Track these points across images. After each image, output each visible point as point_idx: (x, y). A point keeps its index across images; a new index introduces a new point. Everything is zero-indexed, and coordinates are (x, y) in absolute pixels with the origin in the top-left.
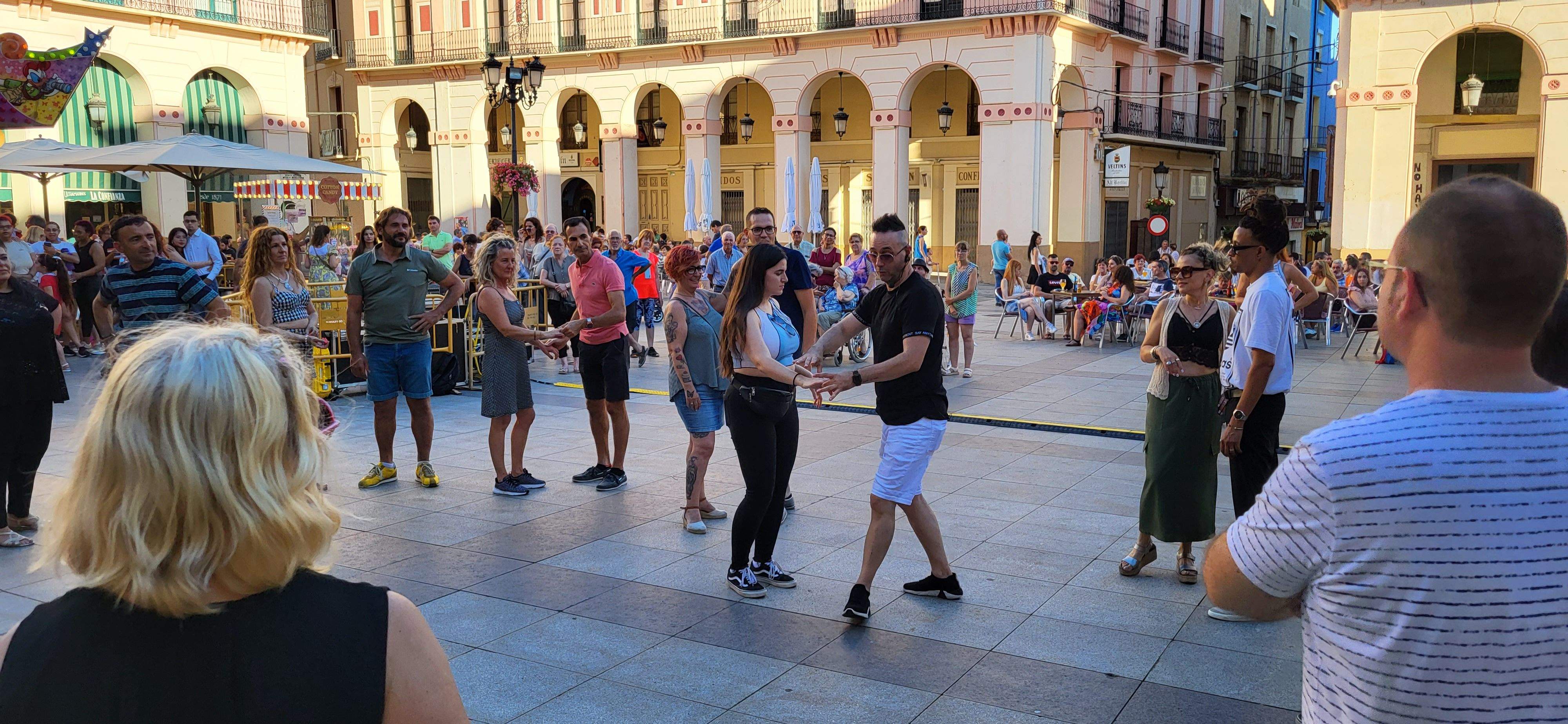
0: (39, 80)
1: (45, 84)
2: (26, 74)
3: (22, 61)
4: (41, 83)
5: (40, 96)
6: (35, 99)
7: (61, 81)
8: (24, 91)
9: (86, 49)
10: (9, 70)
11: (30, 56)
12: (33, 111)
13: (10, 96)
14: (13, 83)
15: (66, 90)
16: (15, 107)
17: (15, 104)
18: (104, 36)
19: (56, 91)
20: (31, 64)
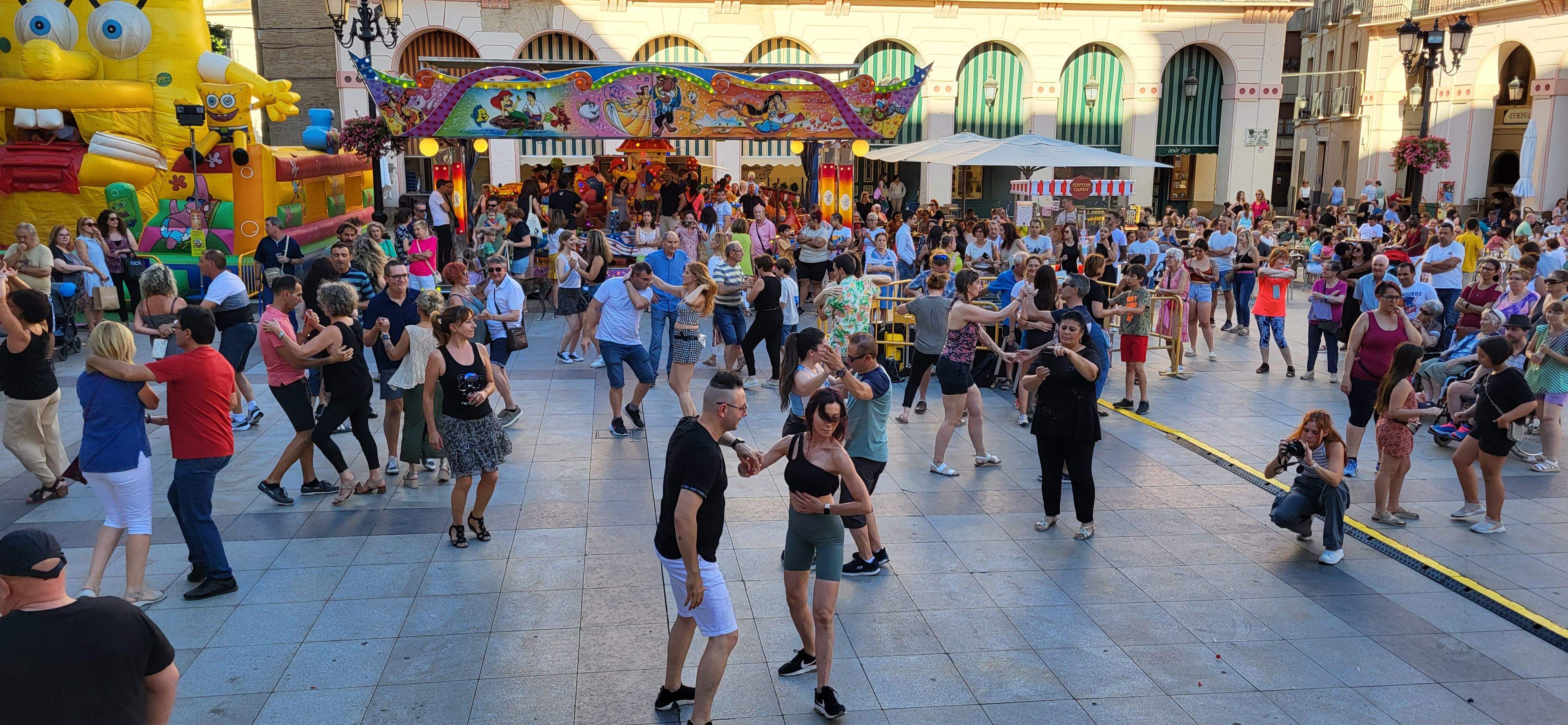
0: (884, 106)
1: (887, 110)
2: (874, 103)
3: (871, 94)
4: (885, 109)
5: (885, 118)
6: (881, 120)
7: (898, 106)
8: (874, 115)
9: (914, 81)
10: (863, 101)
11: (877, 89)
12: (880, 129)
13: (864, 120)
14: (866, 110)
15: (904, 112)
16: (868, 127)
17: (868, 125)
18: (925, 71)
19: (895, 113)
20: (878, 96)
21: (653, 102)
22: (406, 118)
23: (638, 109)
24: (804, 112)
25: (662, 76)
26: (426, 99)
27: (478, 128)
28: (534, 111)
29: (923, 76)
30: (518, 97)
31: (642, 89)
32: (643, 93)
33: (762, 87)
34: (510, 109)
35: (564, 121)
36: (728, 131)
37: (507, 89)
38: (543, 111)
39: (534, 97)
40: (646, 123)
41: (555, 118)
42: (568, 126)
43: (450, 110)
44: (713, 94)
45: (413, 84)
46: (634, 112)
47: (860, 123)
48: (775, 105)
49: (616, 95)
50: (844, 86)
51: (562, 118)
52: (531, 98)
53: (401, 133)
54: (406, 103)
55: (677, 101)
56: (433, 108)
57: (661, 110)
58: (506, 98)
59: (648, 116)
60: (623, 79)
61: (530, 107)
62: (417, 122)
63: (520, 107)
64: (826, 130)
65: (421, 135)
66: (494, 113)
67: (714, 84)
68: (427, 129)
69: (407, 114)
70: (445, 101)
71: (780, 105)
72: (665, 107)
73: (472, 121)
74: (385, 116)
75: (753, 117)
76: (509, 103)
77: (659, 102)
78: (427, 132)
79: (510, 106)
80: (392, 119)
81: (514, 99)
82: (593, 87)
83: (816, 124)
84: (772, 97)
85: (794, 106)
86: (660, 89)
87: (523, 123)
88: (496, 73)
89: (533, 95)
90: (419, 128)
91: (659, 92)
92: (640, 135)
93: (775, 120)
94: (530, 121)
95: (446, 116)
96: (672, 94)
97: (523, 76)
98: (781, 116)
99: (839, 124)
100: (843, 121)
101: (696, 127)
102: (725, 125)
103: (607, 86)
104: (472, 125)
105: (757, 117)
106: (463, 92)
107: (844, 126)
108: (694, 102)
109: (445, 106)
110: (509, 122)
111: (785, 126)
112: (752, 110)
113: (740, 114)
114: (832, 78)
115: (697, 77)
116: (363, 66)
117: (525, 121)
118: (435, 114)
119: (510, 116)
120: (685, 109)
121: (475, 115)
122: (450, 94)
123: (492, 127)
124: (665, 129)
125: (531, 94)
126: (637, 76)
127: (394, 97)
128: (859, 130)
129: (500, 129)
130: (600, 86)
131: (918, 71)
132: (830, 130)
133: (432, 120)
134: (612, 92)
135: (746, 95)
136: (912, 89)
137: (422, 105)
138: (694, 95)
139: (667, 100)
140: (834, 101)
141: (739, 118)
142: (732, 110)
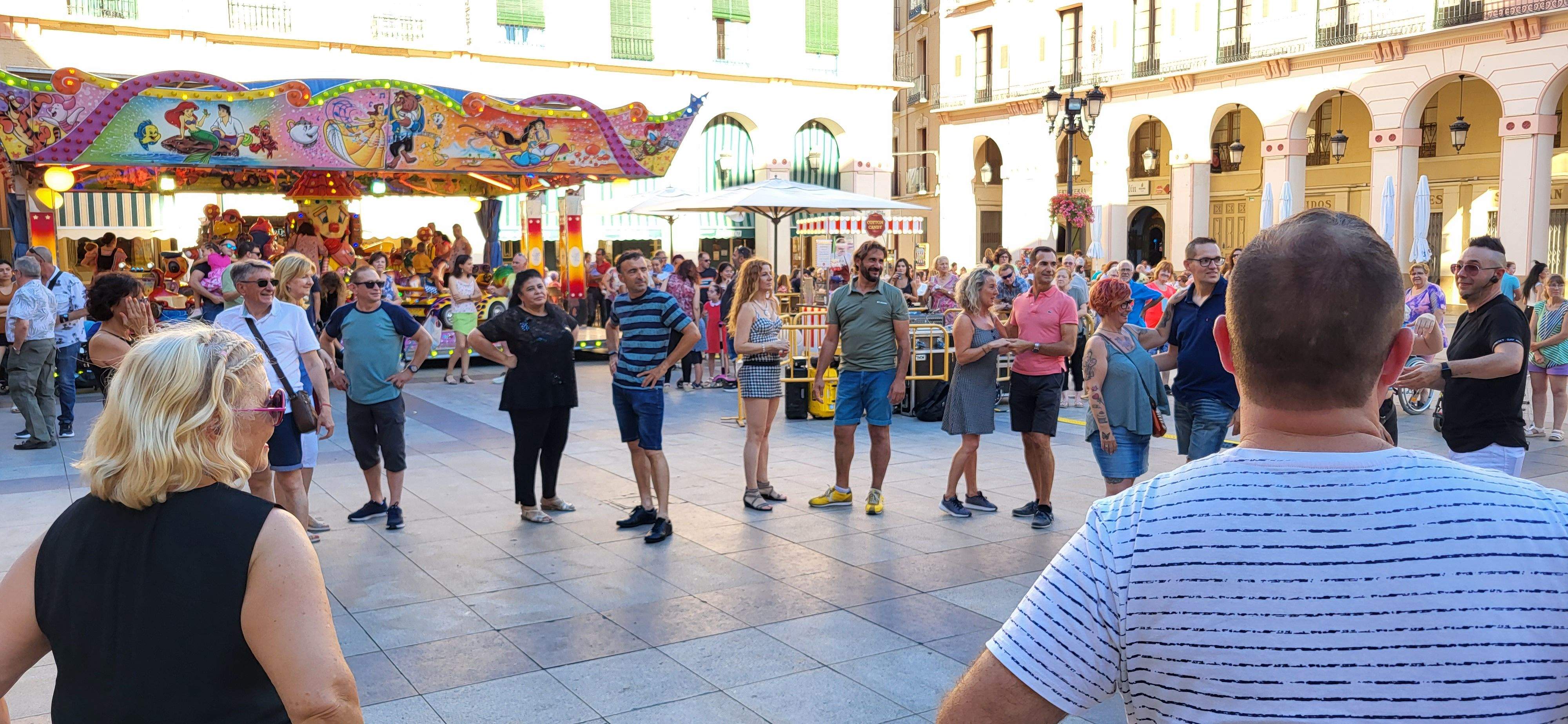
0: (656, 139)
1: (660, 142)
2: (646, 134)
3: (644, 124)
4: (657, 142)
5: (656, 152)
6: (652, 154)
7: (671, 139)
8: (645, 148)
9: (689, 110)
10: (634, 132)
11: (650, 119)
12: (650, 165)
13: (634, 154)
15: (675, 146)
16: (638, 163)
17: (638, 160)
18: (703, 99)
19: (667, 147)
20: (650, 127)
21: (388, 124)
22: (34, 135)
23: (368, 133)
24: (568, 143)
25: (403, 93)
26: (66, 109)
27: (143, 151)
28: (227, 130)
29: (699, 105)
30: (205, 111)
31: (376, 107)
32: (376, 113)
33: (524, 111)
34: (192, 127)
35: (268, 144)
36: (479, 163)
37: (190, 100)
38: (240, 131)
39: (229, 113)
40: (378, 151)
41: (256, 140)
42: (274, 152)
43: (104, 124)
44: (464, 118)
45: (50, 85)
46: (363, 137)
47: (630, 158)
48: (536, 133)
49: (342, 113)
50: (615, 113)
51: (266, 141)
52: (225, 113)
53: (23, 156)
54: (36, 114)
55: (419, 125)
56: (76, 122)
57: (398, 134)
58: (188, 112)
59: (381, 142)
60: (351, 94)
61: (222, 125)
62: (51, 141)
64: (592, 165)
65: (55, 160)
66: (169, 131)
67: (466, 105)
68: (66, 151)
69: (36, 129)
70: (97, 112)
71: (542, 134)
72: (404, 132)
73: (135, 141)
75: (511, 147)
76: (192, 119)
77: (396, 125)
78: (65, 156)
79: (194, 122)
80: (9, 136)
81: (199, 114)
82: (311, 102)
83: (582, 157)
84: (533, 124)
85: (558, 135)
86: (399, 108)
87: (210, 147)
88: (177, 78)
89: (228, 109)
90: (53, 150)
91: (397, 112)
92: (370, 165)
93: (536, 151)
94: (221, 143)
95: (96, 134)
96: (413, 115)
97: (215, 84)
98: (543, 146)
99: (606, 158)
100: (611, 154)
101: (440, 158)
102: (476, 156)
103: (329, 101)
104: (134, 147)
105: (515, 147)
106: (125, 101)
107: (612, 160)
108: (440, 126)
109: (96, 120)
110: (190, 144)
111: (547, 159)
112: (509, 139)
113: (495, 143)
115: (445, 96)
117: (214, 143)
118: (80, 130)
119: (192, 138)
121: (140, 134)
122: (106, 103)
123: (165, 151)
124: (402, 159)
125: (225, 108)
126: (370, 92)
127: (16, 105)
128: (628, 165)
129: (176, 153)
130: (320, 101)
131: (694, 100)
132: (596, 164)
133: (74, 139)
134: (336, 109)
135: (503, 120)
136: (686, 119)
137: (60, 117)
138: (441, 118)
139: (406, 122)
140: (603, 130)
141: (494, 147)
142: (486, 137)
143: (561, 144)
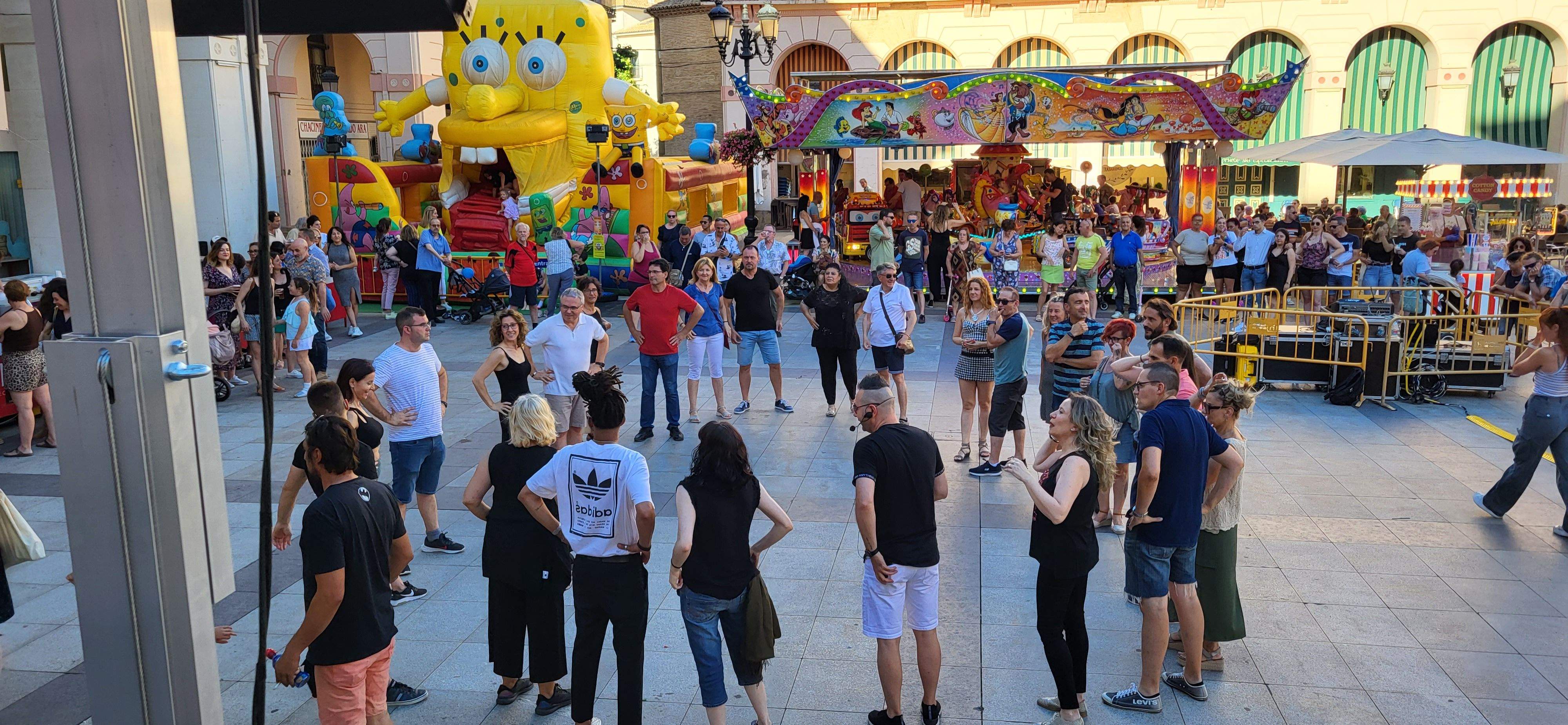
0: (1251, 105)
1: (1256, 108)
2: (1241, 102)
3: (1238, 92)
4: (1253, 107)
5: (1252, 117)
6: (1248, 119)
7: (1268, 105)
8: (1240, 115)
9: (1286, 77)
10: (1228, 100)
11: (1244, 88)
12: (1247, 128)
13: (1229, 120)
14: (1231, 109)
15: (1274, 111)
16: (1233, 127)
17: (1233, 125)
18: (1301, 65)
19: (1264, 112)
20: (1245, 94)
21: (1007, 108)
22: (776, 131)
23: (991, 116)
24: (1162, 114)
25: (1017, 83)
26: (794, 112)
27: (841, 138)
28: (892, 121)
29: (1297, 72)
30: (877, 108)
31: (997, 96)
32: (997, 100)
33: (1120, 90)
34: (869, 120)
35: (920, 129)
36: (1082, 135)
37: (867, 100)
38: (900, 120)
39: (893, 108)
40: (1000, 129)
41: (912, 126)
42: (926, 134)
43: (815, 122)
44: (1068, 99)
45: (783, 99)
46: (988, 119)
47: (1225, 124)
48: (1132, 108)
49: (971, 102)
50: (1208, 86)
51: (919, 127)
52: (890, 108)
53: (771, 145)
54: (777, 117)
55: (1031, 107)
56: (800, 121)
57: (1015, 116)
58: (866, 109)
59: (1002, 123)
60: (978, 87)
61: (888, 117)
62: (786, 134)
63: (879, 118)
64: (1187, 132)
65: (789, 146)
66: (855, 123)
67: (1069, 88)
68: (794, 140)
69: (777, 127)
70: (811, 114)
71: (1138, 108)
72: (1019, 114)
73: (834, 131)
74: (758, 130)
75: (1109, 120)
76: (869, 114)
77: (1013, 109)
78: (794, 143)
79: (870, 116)
80: (765, 132)
81: (873, 110)
82: (948, 96)
83: (1176, 126)
84: (1129, 100)
85: (1153, 108)
86: (1015, 95)
87: (882, 133)
88: (858, 86)
89: (892, 105)
90: (787, 140)
91: (1013, 99)
92: (994, 141)
93: (1132, 122)
94: (888, 130)
95: (811, 128)
96: (1026, 100)
97: (885, 88)
98: (1139, 118)
99: (1202, 125)
100: (1205, 121)
101: (1049, 132)
102: (1080, 130)
103: (962, 94)
104: (835, 136)
105: (1113, 120)
106: (827, 105)
107: (1207, 127)
108: (1048, 107)
109: (811, 119)
110: (869, 131)
111: (1143, 128)
112: (1108, 113)
113: (1095, 118)
114: (1196, 77)
115: (1052, 82)
116: (740, 84)
117: (883, 130)
118: (802, 126)
119: (870, 127)
120: (1039, 114)
121: (837, 127)
122: (816, 107)
123: (853, 137)
124: (1018, 134)
125: (890, 104)
126: (992, 84)
127: (766, 112)
128: (1223, 131)
129: (859, 138)
130: (955, 95)
131: (1291, 66)
132: (1191, 131)
133: (798, 132)
134: (967, 100)
135: (1102, 98)
136: (1283, 85)
137: (790, 118)
138: (1049, 100)
139: (1021, 106)
140: (1196, 101)
141: (1094, 122)
142: (1087, 114)
143: (1156, 115)
